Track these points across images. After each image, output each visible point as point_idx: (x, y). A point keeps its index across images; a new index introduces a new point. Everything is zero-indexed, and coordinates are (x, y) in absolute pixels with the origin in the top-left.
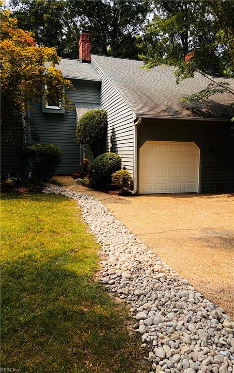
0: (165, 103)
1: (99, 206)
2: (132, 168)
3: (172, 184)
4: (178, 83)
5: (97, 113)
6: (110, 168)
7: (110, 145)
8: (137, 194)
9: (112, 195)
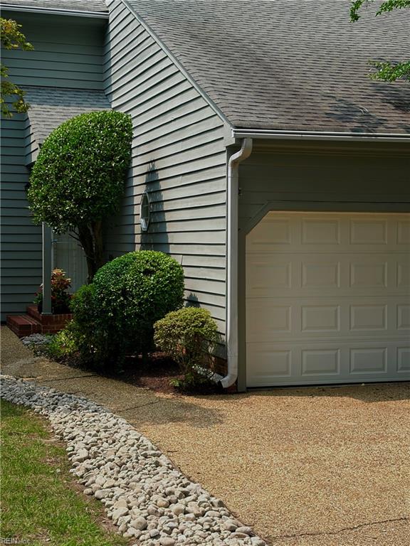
0: (325, 89)
1: (123, 432)
2: (221, 301)
3: (353, 352)
4: (355, 17)
5: (100, 122)
6: (147, 300)
7: (140, 223)
8: (238, 390)
9: (155, 390)
